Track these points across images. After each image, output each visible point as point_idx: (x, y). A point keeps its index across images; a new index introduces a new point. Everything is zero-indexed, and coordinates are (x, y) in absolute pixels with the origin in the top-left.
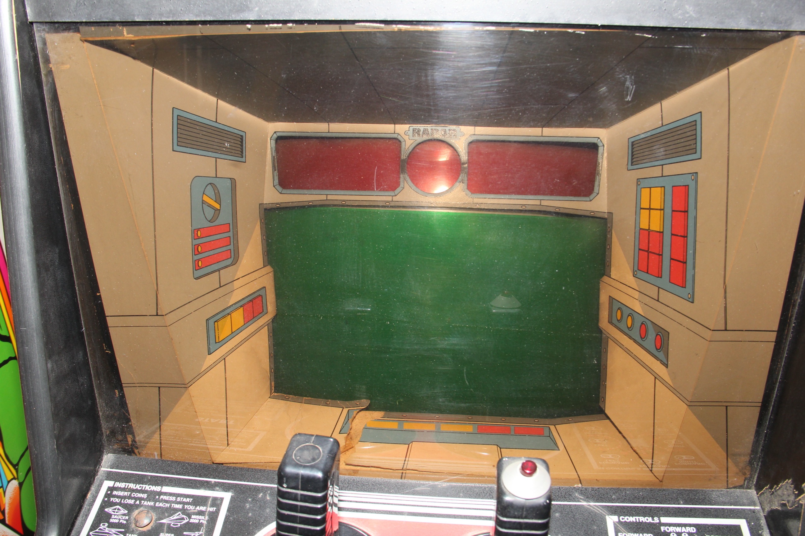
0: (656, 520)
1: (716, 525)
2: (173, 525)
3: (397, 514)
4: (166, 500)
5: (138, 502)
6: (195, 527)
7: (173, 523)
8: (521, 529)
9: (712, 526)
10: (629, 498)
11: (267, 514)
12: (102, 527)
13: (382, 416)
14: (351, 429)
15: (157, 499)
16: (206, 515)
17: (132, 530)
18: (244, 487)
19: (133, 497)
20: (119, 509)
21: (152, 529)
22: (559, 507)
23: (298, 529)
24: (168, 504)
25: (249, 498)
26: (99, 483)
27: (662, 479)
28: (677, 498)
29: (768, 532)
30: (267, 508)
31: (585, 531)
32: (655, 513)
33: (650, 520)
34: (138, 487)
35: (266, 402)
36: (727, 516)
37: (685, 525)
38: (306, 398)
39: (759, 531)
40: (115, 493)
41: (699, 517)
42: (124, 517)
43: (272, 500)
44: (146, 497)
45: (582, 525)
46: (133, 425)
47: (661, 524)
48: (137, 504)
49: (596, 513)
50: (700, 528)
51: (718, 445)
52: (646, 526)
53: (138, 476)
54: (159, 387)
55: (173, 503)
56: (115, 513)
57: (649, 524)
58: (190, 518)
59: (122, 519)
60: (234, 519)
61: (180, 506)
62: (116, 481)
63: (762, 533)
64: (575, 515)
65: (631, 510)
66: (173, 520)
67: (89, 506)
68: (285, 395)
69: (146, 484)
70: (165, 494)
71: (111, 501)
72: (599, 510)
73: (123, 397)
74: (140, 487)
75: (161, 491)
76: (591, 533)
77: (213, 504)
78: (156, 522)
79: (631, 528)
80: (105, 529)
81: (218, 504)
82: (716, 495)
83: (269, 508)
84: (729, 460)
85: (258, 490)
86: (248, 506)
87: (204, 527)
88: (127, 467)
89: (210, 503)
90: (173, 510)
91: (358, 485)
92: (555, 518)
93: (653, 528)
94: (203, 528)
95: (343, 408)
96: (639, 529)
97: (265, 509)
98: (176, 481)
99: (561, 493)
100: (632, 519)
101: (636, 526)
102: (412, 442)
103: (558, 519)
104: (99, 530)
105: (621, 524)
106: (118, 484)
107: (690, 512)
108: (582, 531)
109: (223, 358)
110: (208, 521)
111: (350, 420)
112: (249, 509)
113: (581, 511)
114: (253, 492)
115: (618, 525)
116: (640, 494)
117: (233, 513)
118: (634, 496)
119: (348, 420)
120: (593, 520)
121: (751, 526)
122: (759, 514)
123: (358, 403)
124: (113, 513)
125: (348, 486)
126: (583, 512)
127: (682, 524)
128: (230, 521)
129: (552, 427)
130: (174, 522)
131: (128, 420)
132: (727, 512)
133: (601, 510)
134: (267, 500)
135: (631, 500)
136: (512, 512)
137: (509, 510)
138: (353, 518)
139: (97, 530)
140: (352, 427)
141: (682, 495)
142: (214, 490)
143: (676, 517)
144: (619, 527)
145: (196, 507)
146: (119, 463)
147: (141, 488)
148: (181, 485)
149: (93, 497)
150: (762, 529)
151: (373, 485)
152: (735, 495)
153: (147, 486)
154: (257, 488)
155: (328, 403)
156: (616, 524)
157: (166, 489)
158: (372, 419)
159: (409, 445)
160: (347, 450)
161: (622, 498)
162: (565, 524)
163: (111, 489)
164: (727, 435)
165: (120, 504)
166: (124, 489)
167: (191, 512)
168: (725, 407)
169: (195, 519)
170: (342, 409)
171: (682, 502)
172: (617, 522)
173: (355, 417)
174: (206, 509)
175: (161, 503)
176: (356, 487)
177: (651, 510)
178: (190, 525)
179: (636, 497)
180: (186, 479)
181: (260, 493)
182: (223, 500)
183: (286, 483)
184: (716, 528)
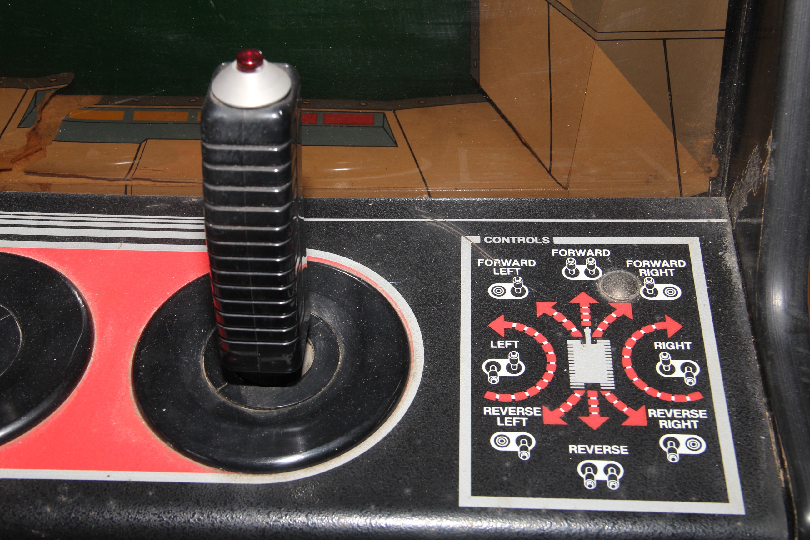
0: (546, 240)
1: (647, 245)
3: (107, 242)
8: (241, 164)
9: (640, 246)
10: (506, 212)
13: (97, 102)
14: (39, 121)
22: (384, 226)
27: (568, 183)
28: (587, 211)
29: (735, 253)
31: (421, 257)
32: (546, 231)
33: (535, 240)
36: (668, 233)
37: (593, 247)
39: (718, 252)
41: (620, 236)
45: (418, 249)
47: (552, 245)
49: (445, 232)
50: (619, 251)
51: (655, 115)
52: (526, 249)
57: (532, 247)
63: (723, 255)
64: (408, 237)
65: (506, 228)
72: (452, 228)
76: (431, 260)
79: (501, 252)
82: (656, 205)
84: (678, 143)
91: (45, 204)
92: (374, 241)
93: (537, 251)
95: (27, 89)
96: (513, 254)
99: (390, 207)
100: (503, 240)
101: (509, 249)
102: (147, 140)
103: (379, 242)
105: (485, 247)
107: (605, 229)
108: (417, 257)
111: (39, 107)
113: (419, 231)
115: (479, 248)
116: (525, 206)
118: (514, 208)
119: (35, 106)
120: (437, 243)
121: (707, 245)
122: (725, 229)
123: (52, 80)
125: (26, 206)
126: (423, 231)
127: (588, 245)
129: (389, 115)
132: (670, 227)
133: (455, 228)
135: (507, 215)
136: (223, 133)
137: (218, 129)
138: (31, 249)
140: (41, 119)
141: (597, 206)
143: (580, 236)
144: (479, 251)
150: (726, 250)
151: (71, 202)
152: (689, 204)
156: (476, 248)
158: (79, 107)
159: (140, 144)
160: (31, 154)
161: (493, 212)
162: (389, 249)
164: (670, 95)
168: (662, 41)
170: (25, 90)
171: (594, 216)
172: (478, 244)
173: (47, 103)
176: (41, 206)
177: (539, 227)
179: (517, 210)
184: (646, 249)
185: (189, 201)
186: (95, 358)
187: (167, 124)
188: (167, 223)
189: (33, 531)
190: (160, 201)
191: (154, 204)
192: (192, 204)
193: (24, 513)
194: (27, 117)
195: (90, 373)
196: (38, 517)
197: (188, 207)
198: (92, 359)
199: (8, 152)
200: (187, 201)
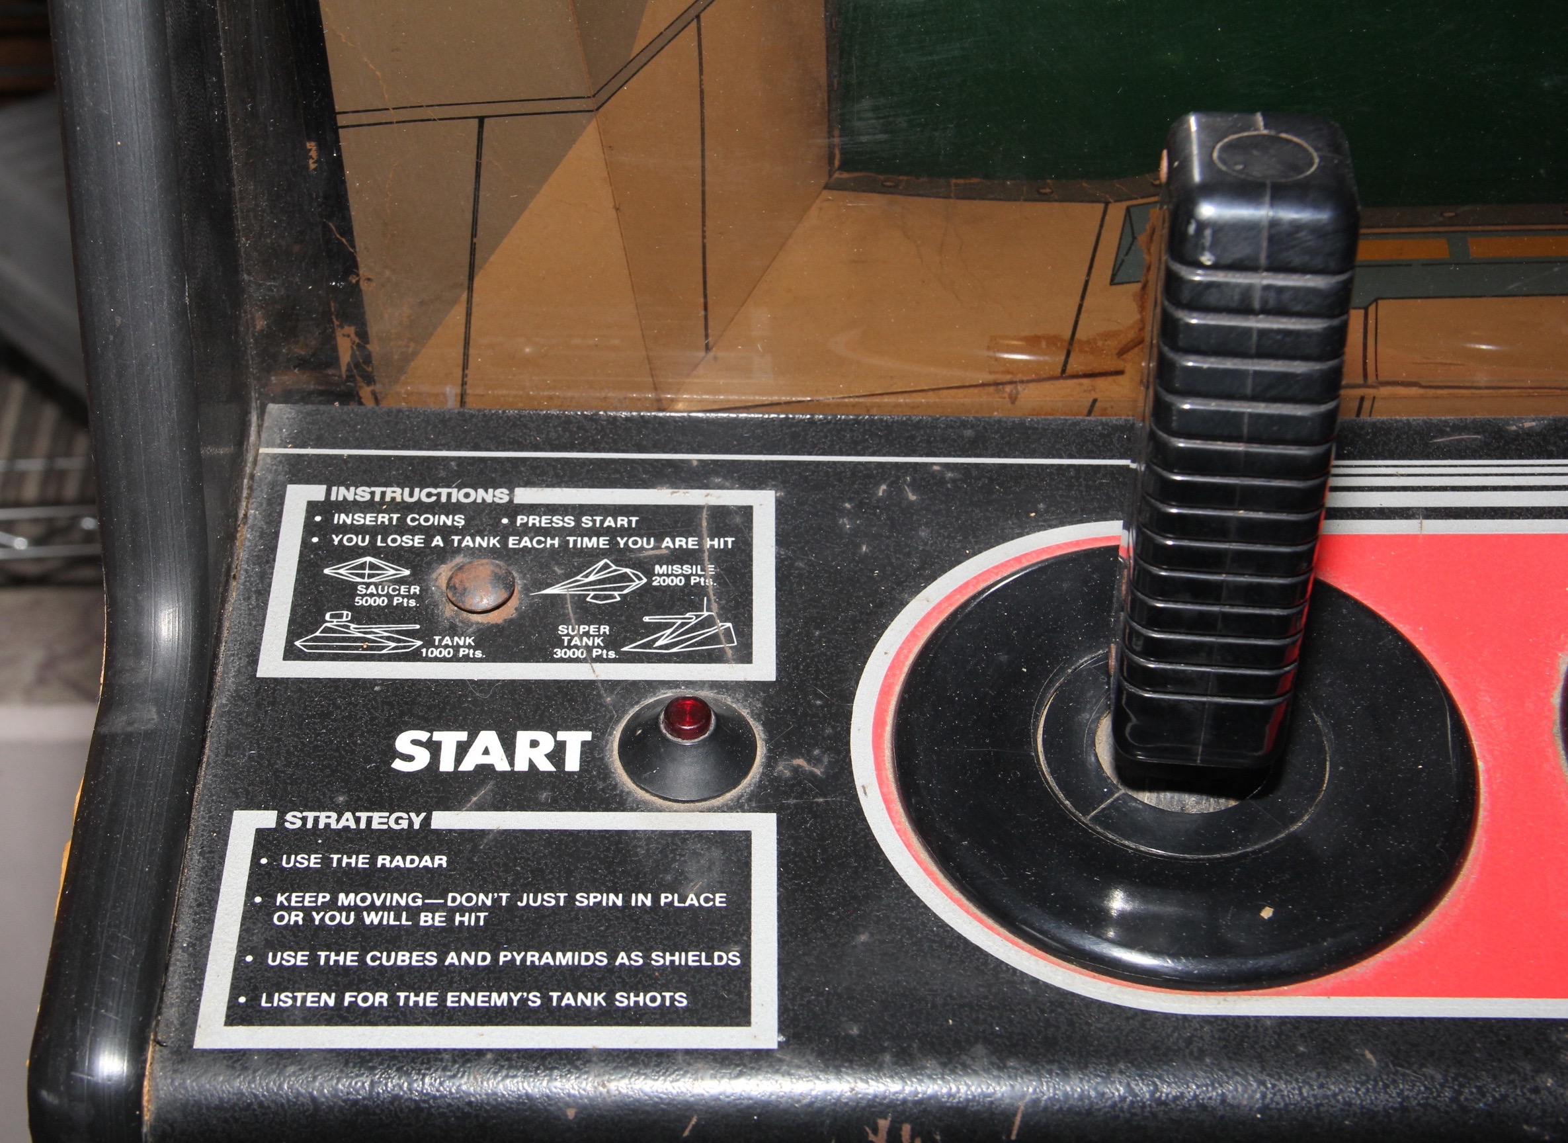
2: (595, 597)
4: (540, 527)
5: (438, 541)
6: (679, 599)
7: (592, 593)
11: (926, 544)
12: (330, 621)
15: (505, 526)
16: (706, 562)
17: (446, 623)
18: (813, 472)
19: (414, 527)
20: (373, 566)
21: (522, 615)
23: (1246, 420)
24: (553, 539)
25: (844, 502)
26: (267, 493)
30: (920, 526)
34: (420, 495)
35: (818, 201)
38: (961, 181)
40: (341, 518)
42: (403, 589)
43: (927, 502)
44: (463, 522)
46: (364, 285)
48: (437, 546)
53: (411, 464)
54: (481, 120)
55: (570, 535)
56: (366, 580)
58: (650, 574)
59: (399, 595)
60: (810, 564)
61: (603, 542)
62: (330, 483)
66: (590, 584)
67: (260, 564)
68: (882, 177)
69: (449, 486)
70: (532, 509)
71: (336, 543)
73: (335, 168)
74: (429, 495)
75: (511, 501)
77: (717, 527)
78: (527, 595)
80: (348, 627)
81: (737, 526)
83: (926, 524)
85: (869, 476)
86: (847, 524)
87: (713, 598)
88: (357, 439)
89: (704, 524)
90: (579, 557)
94: (709, 600)
95: (1107, 204)
97: (911, 530)
98: (555, 468)
102: (1376, 300)
104: (321, 632)
106: (340, 493)
109: (693, 13)
110: (716, 578)
112: (855, 532)
114: (854, 483)
117: (802, 548)
119: (1134, 238)
124: (359, 580)
128: (800, 575)
130: (594, 590)
131: (350, 265)
134: (912, 503)
139: (317, 634)
142: (706, 487)
145: (660, 540)
146: (320, 429)
147: (434, 499)
148: (581, 480)
149: (261, 537)
153: (454, 491)
154: (861, 471)
155: (1048, 190)
157: (525, 495)
159: (1366, 309)
163: (324, 508)
165: (372, 550)
166: (370, 506)
167: (645, 557)
169: (668, 576)
170: (1102, 206)
174: (700, 543)
175: (526, 539)
178: (659, 594)
180: (591, 461)
181: (878, 485)
182: (751, 514)
183: (1212, 249)
185: (1519, 427)
186: (1486, 762)
187: (1409, 265)
188: (1496, 475)
189: (1525, 1127)
190: (1458, 428)
191: (1449, 435)
192: (1529, 433)
193: (1503, 1090)
194: (1123, 261)
195: (1491, 793)
196: (1533, 1097)
197: (1523, 440)
198: (1481, 765)
199: (1106, 336)
200: (1514, 428)
